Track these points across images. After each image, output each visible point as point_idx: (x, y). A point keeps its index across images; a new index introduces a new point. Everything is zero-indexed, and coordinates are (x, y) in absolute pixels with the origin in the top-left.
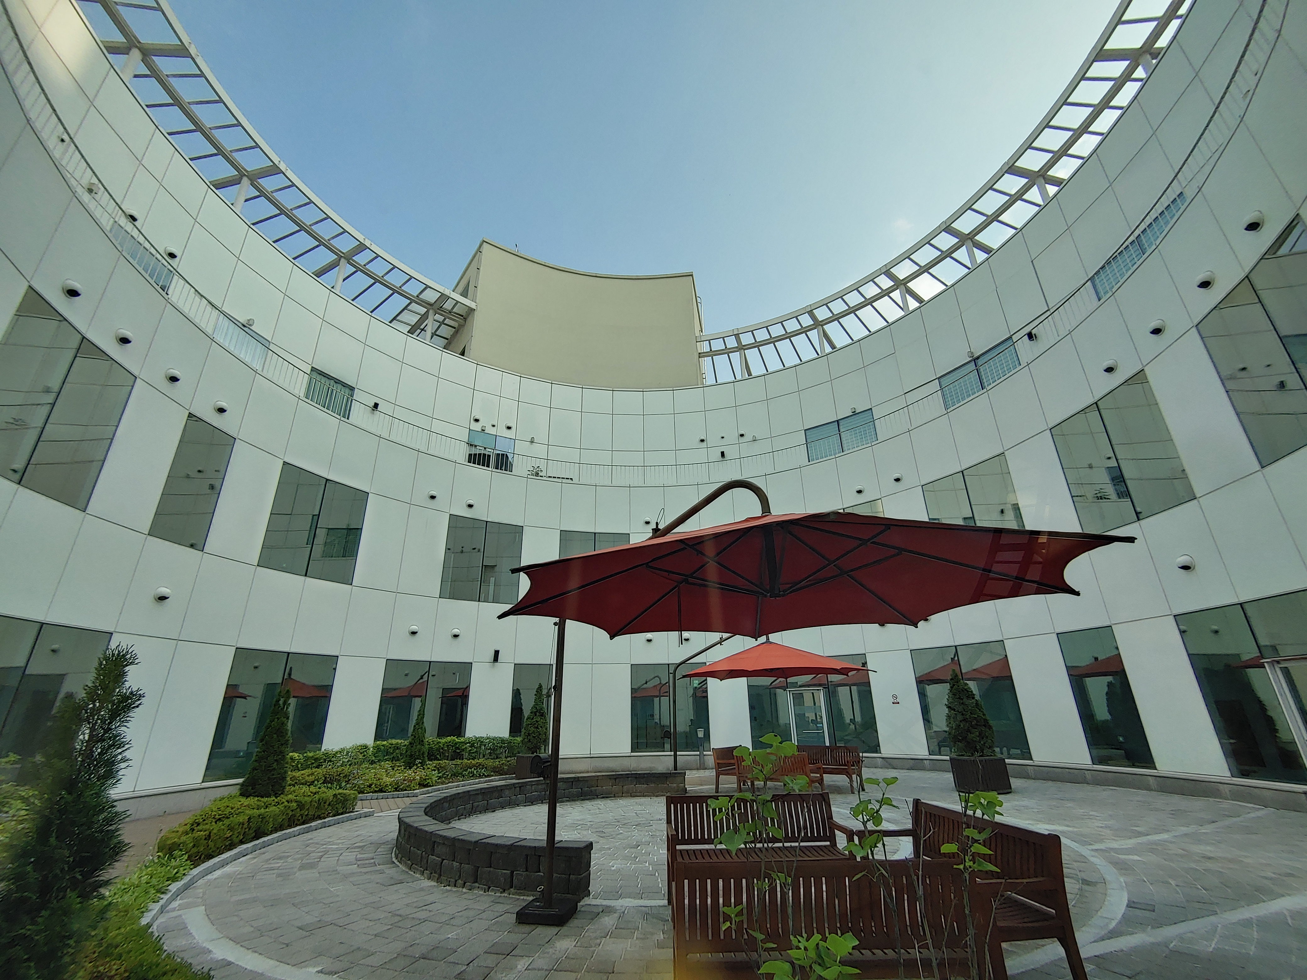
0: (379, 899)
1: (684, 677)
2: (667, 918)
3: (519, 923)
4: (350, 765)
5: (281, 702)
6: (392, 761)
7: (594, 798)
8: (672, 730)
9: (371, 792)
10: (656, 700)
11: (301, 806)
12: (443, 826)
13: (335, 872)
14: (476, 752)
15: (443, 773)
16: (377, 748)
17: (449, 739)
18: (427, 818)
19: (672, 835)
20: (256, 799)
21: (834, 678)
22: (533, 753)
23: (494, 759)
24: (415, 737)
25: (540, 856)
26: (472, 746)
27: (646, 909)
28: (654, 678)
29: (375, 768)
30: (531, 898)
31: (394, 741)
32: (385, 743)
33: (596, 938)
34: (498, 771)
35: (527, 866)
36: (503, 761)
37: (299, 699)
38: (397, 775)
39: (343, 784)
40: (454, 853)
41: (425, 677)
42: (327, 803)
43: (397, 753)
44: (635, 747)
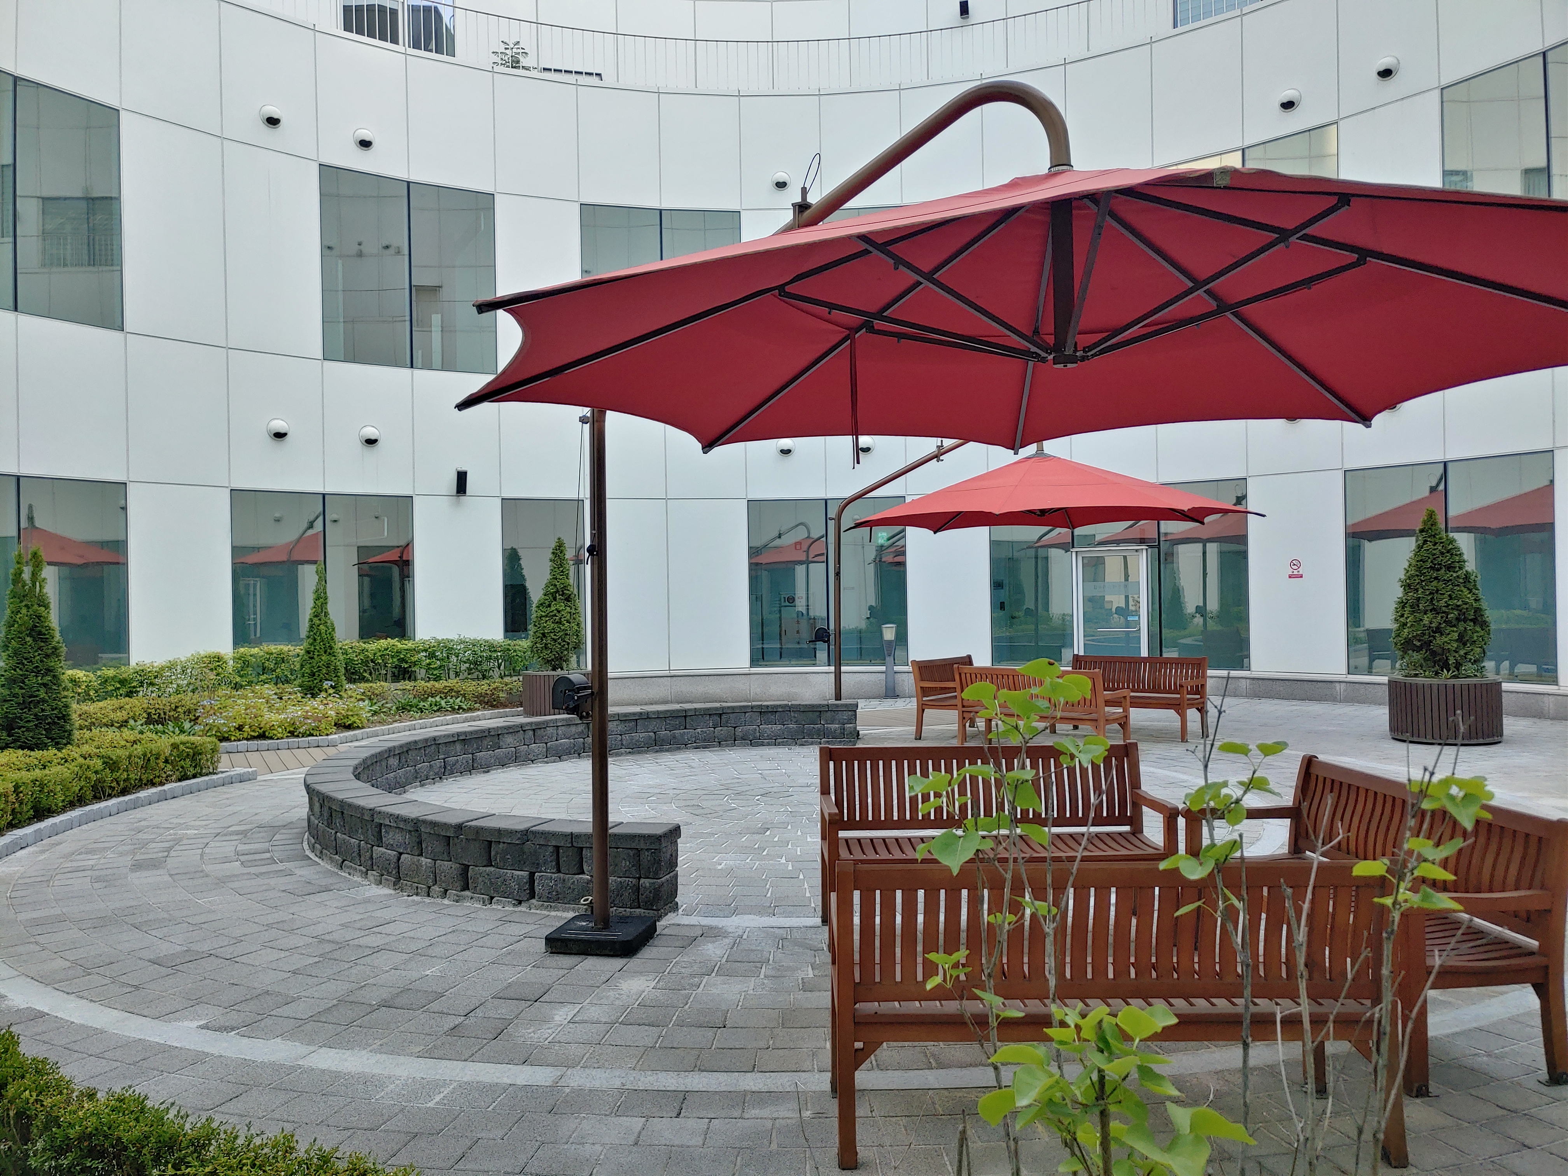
0: (291, 916)
1: (858, 525)
2: (820, 945)
3: (551, 953)
4: (193, 691)
5: (26, 576)
6: (276, 684)
7: (679, 748)
8: (832, 626)
9: (244, 739)
10: (800, 570)
11: (111, 765)
12: (391, 798)
13: (202, 874)
14: (440, 667)
15: (380, 704)
16: (244, 663)
17: (383, 643)
18: (359, 784)
19: (829, 814)
20: (20, 752)
21: (1171, 527)
22: (554, 669)
23: (478, 679)
24: (315, 640)
25: (581, 849)
26: (432, 655)
27: (781, 931)
28: (797, 526)
29: (245, 697)
30: (571, 915)
31: (274, 648)
32: (256, 649)
33: (693, 976)
34: (490, 702)
35: (558, 864)
36: (497, 683)
37: (63, 568)
38: (291, 709)
39: (187, 725)
40: (420, 843)
41: (319, 525)
42: (162, 758)
43: (283, 670)
44: (759, 657)
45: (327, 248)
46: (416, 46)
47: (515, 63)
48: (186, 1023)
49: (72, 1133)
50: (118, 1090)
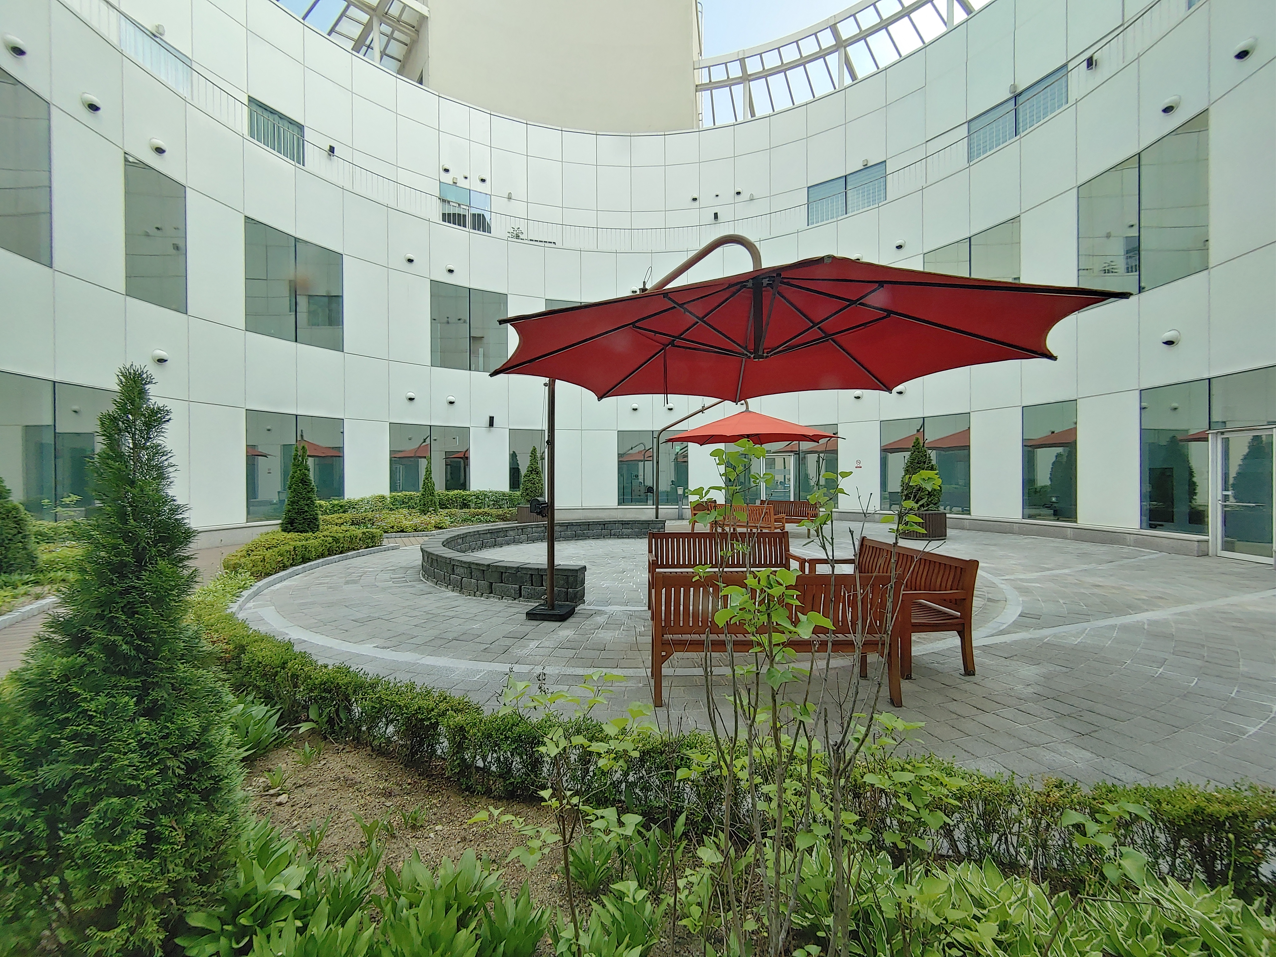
0: (415, 603)
1: (667, 441)
3: (528, 619)
4: (372, 511)
5: (299, 457)
6: (408, 509)
9: (394, 532)
10: (641, 464)
11: (336, 540)
12: (461, 554)
13: (375, 586)
14: (481, 502)
15: (454, 518)
16: (394, 500)
17: (456, 492)
18: (445, 548)
19: (652, 564)
20: (296, 534)
21: (805, 446)
23: (498, 508)
24: (426, 489)
25: (542, 576)
26: (478, 498)
27: (630, 612)
28: (639, 443)
29: (395, 514)
30: (538, 604)
31: (408, 493)
32: (400, 494)
33: (591, 629)
34: (503, 518)
35: (532, 581)
36: (506, 510)
37: (317, 459)
38: (415, 519)
39: (369, 526)
40: (471, 573)
41: (428, 440)
42: (358, 538)
43: (411, 503)
44: (622, 501)
45: (433, 320)
46: (474, 228)
47: (518, 237)
48: (368, 645)
49: (317, 682)
50: (337, 664)
